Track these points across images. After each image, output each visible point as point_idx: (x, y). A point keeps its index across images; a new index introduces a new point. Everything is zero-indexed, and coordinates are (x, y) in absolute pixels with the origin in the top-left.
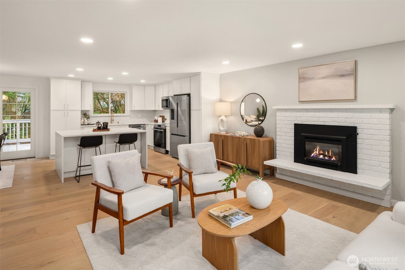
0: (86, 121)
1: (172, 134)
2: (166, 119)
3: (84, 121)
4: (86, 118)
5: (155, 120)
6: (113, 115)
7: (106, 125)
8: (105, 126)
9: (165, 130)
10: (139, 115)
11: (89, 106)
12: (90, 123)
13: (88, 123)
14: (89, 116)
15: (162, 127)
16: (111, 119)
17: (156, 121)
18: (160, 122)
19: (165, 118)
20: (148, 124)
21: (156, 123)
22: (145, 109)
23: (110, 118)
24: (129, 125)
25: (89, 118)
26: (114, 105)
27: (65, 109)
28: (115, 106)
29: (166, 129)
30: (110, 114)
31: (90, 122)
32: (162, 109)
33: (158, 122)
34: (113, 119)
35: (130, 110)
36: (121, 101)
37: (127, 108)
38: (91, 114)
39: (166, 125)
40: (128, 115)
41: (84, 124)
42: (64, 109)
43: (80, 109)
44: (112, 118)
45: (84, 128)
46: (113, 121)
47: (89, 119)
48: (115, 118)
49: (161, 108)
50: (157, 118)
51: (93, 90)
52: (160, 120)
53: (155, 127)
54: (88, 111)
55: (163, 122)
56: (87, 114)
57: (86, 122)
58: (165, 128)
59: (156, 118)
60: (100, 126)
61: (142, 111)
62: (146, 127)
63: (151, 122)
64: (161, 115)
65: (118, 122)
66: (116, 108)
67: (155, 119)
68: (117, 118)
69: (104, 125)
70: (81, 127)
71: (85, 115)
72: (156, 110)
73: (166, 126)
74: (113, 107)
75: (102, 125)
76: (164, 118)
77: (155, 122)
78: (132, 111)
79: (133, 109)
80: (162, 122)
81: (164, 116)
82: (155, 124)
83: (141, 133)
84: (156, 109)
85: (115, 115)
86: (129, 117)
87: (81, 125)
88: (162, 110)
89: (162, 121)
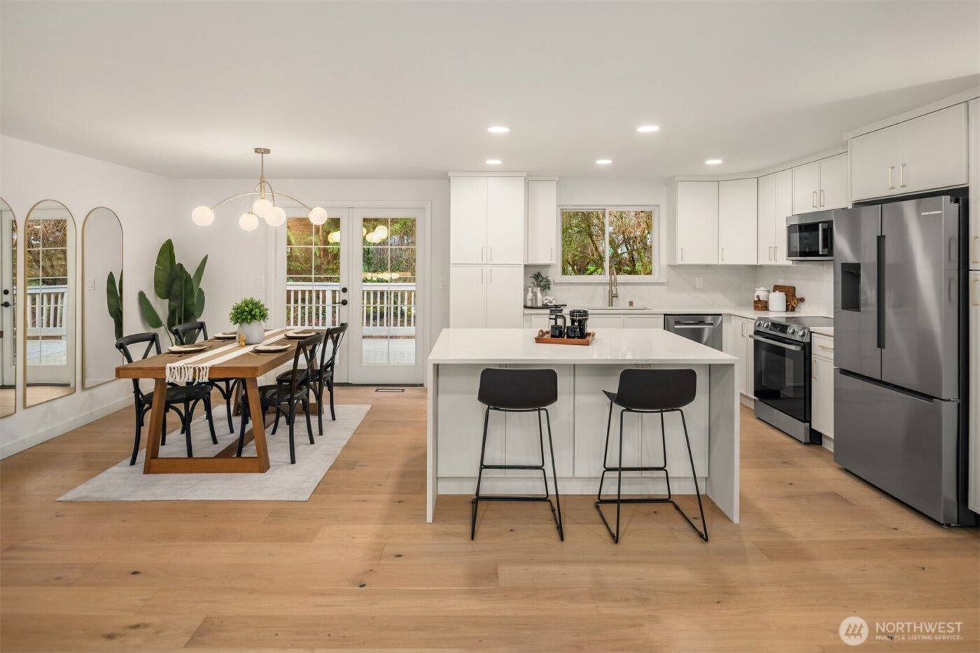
0: (539, 295)
1: (845, 372)
2: (802, 300)
3: (535, 294)
4: (539, 288)
5: (756, 302)
6: (615, 279)
7: (580, 321)
8: (576, 324)
9: (807, 348)
10: (699, 282)
11: (549, 251)
12: (551, 302)
13: (545, 302)
14: (548, 281)
15: (794, 332)
16: (611, 291)
17: (762, 305)
18: (777, 308)
19: (798, 295)
20: (731, 315)
21: (763, 314)
22: (721, 263)
23: (608, 288)
24: (665, 315)
25: (549, 288)
26: (628, 250)
27: (484, 262)
28: (632, 251)
29: (810, 344)
30: (605, 278)
31: (551, 299)
32: (790, 263)
33: (771, 307)
34: (614, 292)
35: (670, 266)
36: (645, 237)
37: (660, 258)
38: (555, 275)
39: (812, 329)
40: (660, 281)
41: (535, 306)
42: (481, 262)
43: (522, 262)
44: (614, 289)
45: (533, 316)
46: (614, 299)
47: (547, 290)
48: (621, 290)
49: (783, 259)
50: (765, 293)
51: (559, 206)
52: (777, 302)
53: (761, 329)
54: (547, 266)
55: (790, 308)
56: (544, 276)
57: (541, 299)
58: (806, 340)
59: (761, 293)
60: (560, 322)
61: (707, 266)
62: (724, 325)
63: (741, 305)
64: (781, 282)
65: (631, 303)
66: (633, 257)
67: (758, 297)
68: (630, 288)
69: (573, 321)
70: (524, 314)
71: (538, 278)
72: (761, 266)
73: (811, 333)
74: (626, 254)
75: (569, 324)
76: (794, 295)
77: (756, 308)
78: (674, 267)
79: (679, 262)
80: (787, 310)
81: (794, 288)
82: (760, 319)
83: (710, 365)
84: (761, 263)
85: (622, 278)
86: (664, 287)
87: (525, 307)
88: (786, 267)
89: (787, 306)
